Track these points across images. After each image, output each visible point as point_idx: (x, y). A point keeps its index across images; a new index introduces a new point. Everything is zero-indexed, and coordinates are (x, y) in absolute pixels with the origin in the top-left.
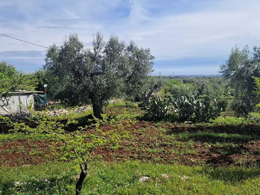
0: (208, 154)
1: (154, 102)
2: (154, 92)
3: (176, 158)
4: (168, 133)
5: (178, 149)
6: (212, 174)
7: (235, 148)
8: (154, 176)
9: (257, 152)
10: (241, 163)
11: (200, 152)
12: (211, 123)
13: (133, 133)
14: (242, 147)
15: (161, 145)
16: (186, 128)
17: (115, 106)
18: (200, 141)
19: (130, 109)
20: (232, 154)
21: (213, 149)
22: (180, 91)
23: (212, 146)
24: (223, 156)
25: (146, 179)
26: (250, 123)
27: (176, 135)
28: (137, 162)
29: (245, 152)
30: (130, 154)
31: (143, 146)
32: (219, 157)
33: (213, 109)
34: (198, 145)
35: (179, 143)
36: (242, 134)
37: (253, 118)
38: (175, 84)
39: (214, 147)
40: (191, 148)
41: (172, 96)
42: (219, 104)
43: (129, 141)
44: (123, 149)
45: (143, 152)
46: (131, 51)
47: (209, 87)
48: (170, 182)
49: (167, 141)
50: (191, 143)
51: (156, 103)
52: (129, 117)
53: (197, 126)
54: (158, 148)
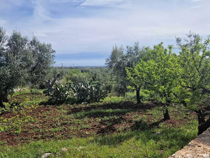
0: (98, 126)
1: (57, 89)
2: (57, 80)
3: (74, 133)
4: (69, 113)
5: (76, 126)
6: (101, 141)
7: (117, 119)
8: (55, 152)
9: (131, 121)
10: (121, 130)
11: (92, 126)
12: (101, 102)
13: (38, 117)
14: (121, 118)
15: (62, 124)
16: (82, 108)
17: (21, 94)
18: (93, 117)
19: (36, 96)
20: (114, 124)
21: (102, 122)
22: (79, 79)
23: (101, 120)
24: (109, 127)
25: (48, 155)
26: (127, 100)
27: (74, 114)
28: (40, 142)
29: (123, 121)
30: (35, 135)
31: (47, 127)
32: (106, 127)
33: (102, 92)
34: (92, 120)
35: (77, 120)
36: (122, 108)
37: (129, 96)
38: (74, 73)
39: (103, 121)
40: (86, 123)
41: (72, 82)
42: (107, 87)
43: (34, 124)
44: (28, 132)
45: (47, 132)
46: (34, 45)
47: (100, 75)
48: (68, 154)
49: (67, 120)
50: (86, 119)
51: (58, 89)
52: (35, 103)
53: (91, 105)
54: (59, 127)
